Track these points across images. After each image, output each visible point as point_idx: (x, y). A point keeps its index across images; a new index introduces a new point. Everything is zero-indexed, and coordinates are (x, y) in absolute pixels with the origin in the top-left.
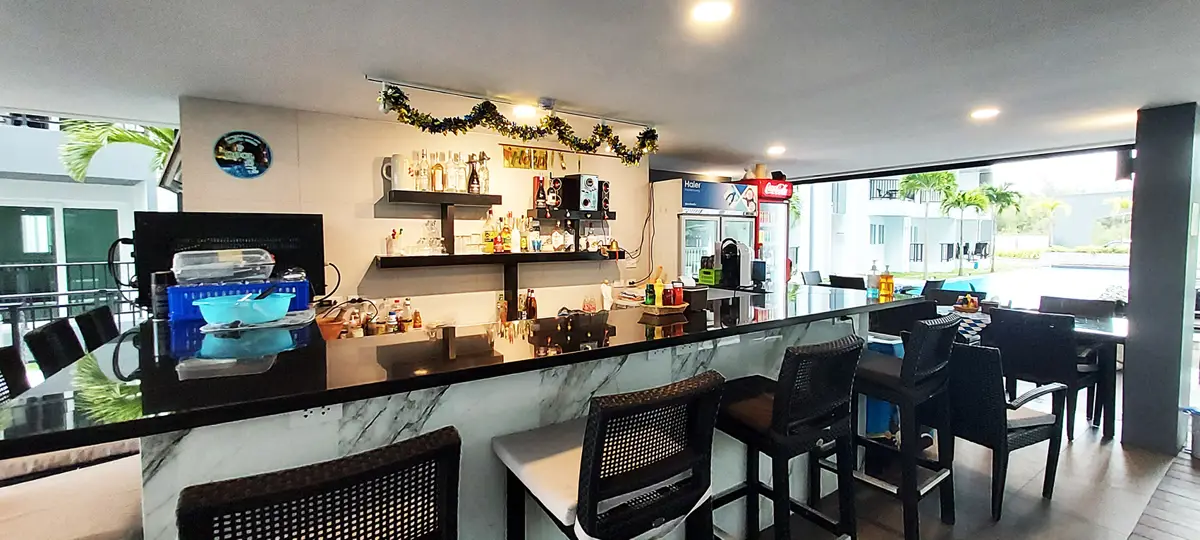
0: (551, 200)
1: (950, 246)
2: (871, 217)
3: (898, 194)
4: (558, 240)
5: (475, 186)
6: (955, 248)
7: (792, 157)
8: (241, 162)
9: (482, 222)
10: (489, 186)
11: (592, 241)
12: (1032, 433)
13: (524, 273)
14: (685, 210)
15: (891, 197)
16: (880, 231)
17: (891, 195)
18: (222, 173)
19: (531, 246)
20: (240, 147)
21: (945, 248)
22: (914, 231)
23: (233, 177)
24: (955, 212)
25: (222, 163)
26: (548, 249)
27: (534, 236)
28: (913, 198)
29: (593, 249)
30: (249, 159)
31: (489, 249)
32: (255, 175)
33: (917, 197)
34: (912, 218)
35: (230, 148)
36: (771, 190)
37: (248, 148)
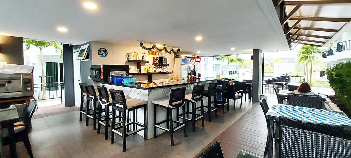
0: (157, 62)
1: (230, 72)
2: (213, 64)
3: (219, 59)
4: (159, 70)
5: (144, 59)
6: (231, 72)
7: (201, 53)
8: (102, 54)
9: (144, 66)
10: (146, 59)
11: (165, 70)
12: (238, 98)
13: (153, 77)
14: (182, 64)
15: (217, 60)
16: (215, 68)
17: (217, 59)
18: (99, 56)
19: (154, 71)
20: (102, 51)
21: (229, 72)
22: (222, 68)
23: (101, 57)
24: (230, 64)
25: (99, 54)
26: (157, 72)
27: (154, 69)
28: (222, 60)
29: (165, 72)
30: (104, 53)
31: (146, 72)
32: (105, 57)
33: (223, 60)
34: (222, 65)
35: (100, 51)
36: (197, 60)
37: (104, 51)
